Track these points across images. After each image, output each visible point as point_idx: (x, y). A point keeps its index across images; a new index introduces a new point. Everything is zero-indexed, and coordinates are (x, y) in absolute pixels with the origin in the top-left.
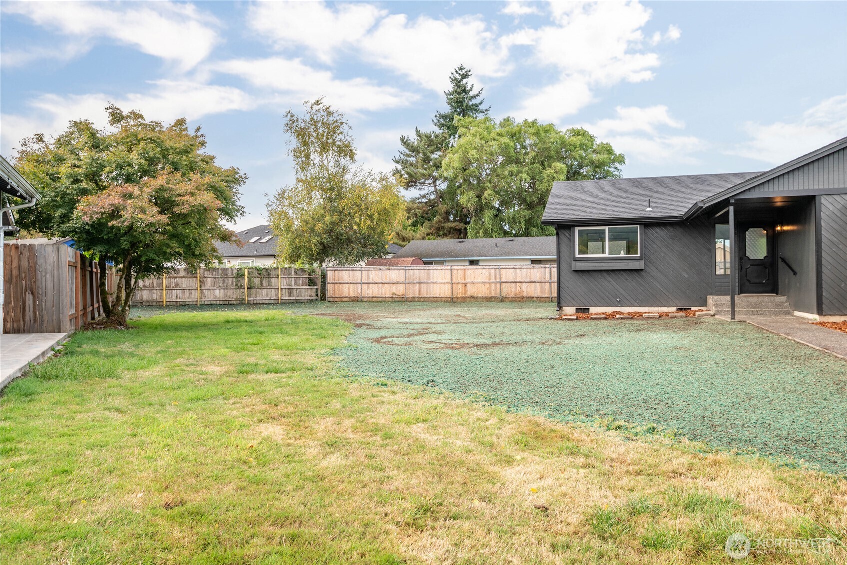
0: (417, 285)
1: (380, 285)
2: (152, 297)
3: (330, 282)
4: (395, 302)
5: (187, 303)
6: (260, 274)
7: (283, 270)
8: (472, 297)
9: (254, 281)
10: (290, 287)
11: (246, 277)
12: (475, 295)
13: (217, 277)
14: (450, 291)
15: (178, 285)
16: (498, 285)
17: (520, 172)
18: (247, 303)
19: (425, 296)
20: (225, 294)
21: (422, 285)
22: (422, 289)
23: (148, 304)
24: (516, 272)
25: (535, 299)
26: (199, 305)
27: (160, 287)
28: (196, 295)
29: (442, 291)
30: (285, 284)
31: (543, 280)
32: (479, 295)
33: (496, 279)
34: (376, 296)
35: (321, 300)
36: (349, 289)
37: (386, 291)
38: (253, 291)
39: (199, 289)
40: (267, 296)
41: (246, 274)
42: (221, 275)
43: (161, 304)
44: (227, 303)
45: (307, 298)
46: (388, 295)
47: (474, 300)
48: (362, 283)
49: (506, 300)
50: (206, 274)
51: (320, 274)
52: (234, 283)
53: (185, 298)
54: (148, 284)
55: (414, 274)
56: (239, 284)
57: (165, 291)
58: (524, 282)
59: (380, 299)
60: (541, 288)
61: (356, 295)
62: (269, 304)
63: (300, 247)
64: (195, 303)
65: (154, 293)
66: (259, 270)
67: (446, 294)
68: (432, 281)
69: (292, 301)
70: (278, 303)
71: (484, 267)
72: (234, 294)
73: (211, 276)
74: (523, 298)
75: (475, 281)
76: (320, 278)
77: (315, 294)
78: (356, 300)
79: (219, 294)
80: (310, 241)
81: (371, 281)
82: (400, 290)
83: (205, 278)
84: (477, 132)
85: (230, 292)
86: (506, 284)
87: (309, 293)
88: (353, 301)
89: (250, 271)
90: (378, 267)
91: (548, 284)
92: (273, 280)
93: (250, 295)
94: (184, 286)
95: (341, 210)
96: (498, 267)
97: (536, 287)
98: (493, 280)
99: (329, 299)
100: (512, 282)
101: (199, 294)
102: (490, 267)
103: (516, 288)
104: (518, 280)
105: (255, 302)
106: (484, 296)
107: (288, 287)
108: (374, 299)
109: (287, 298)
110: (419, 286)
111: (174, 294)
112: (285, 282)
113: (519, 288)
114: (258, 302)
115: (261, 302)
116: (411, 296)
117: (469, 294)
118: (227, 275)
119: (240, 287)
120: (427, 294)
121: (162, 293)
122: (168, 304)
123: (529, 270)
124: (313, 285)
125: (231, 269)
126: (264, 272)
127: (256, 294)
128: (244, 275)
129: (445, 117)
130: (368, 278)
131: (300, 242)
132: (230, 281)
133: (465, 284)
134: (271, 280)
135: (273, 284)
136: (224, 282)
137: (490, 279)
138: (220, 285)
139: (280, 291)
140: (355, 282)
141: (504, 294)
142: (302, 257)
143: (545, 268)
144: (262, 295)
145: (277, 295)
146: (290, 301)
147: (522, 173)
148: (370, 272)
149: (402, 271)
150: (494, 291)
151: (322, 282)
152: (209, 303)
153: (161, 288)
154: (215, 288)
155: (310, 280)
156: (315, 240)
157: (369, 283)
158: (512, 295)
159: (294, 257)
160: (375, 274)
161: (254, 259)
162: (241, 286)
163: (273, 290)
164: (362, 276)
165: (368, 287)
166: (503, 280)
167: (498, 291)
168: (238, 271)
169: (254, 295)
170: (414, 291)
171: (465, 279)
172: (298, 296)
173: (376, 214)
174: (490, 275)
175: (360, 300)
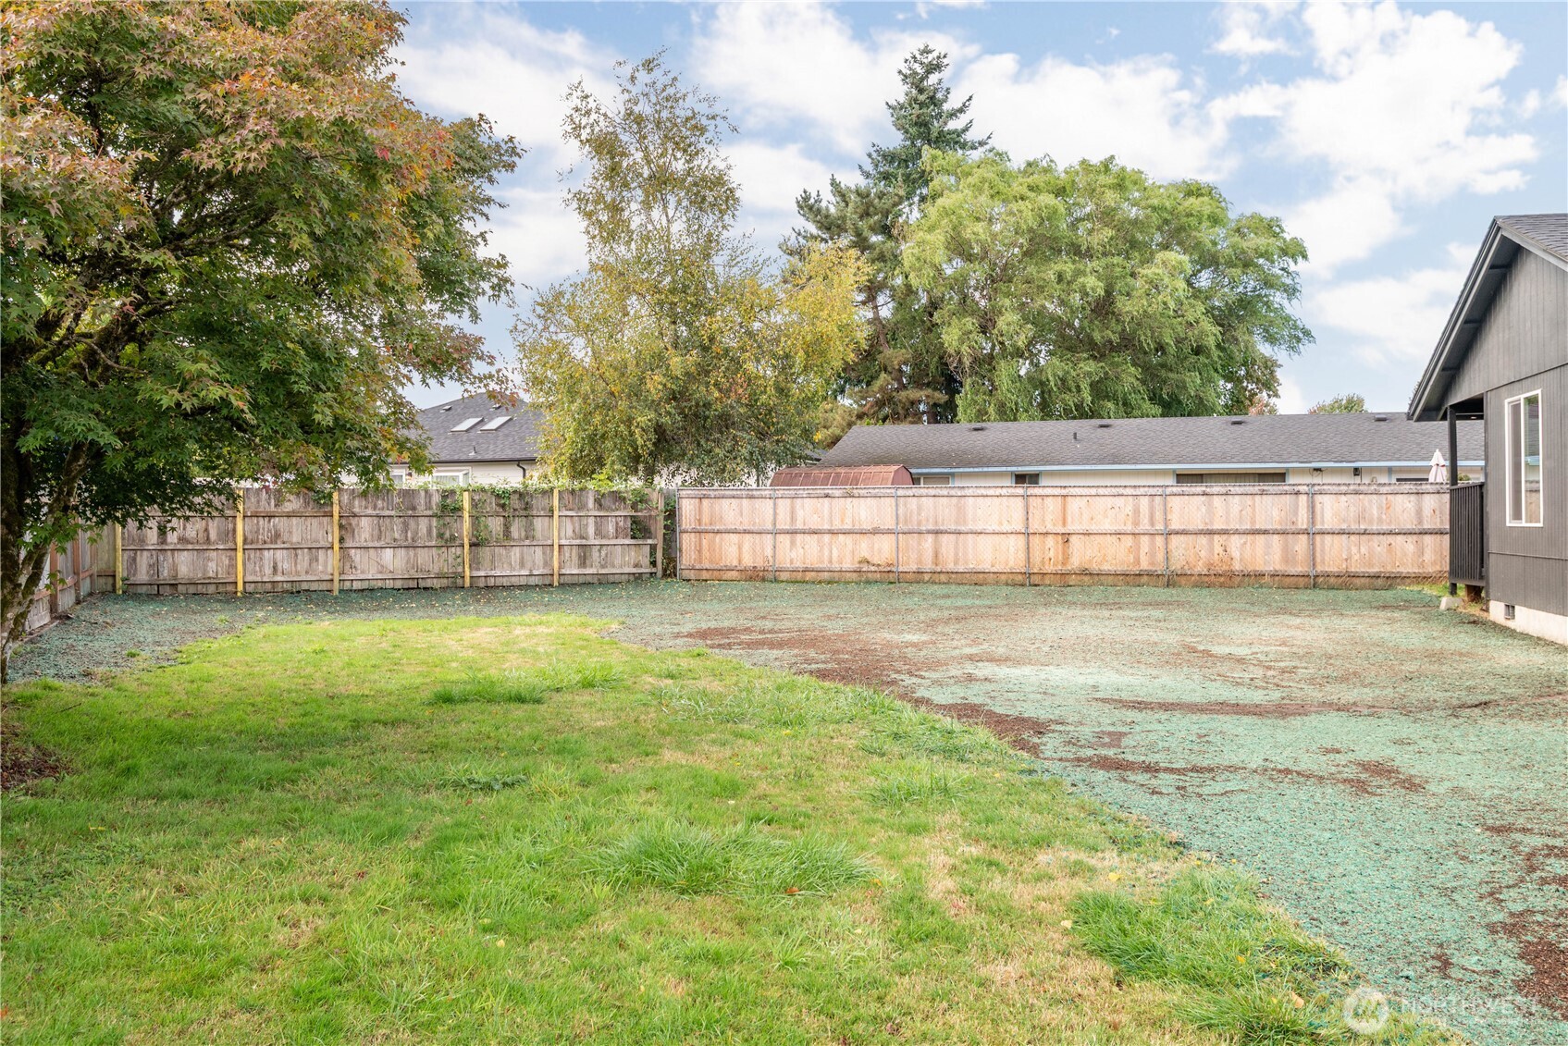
0: (930, 538)
1: (827, 538)
2: (205, 571)
3: (689, 528)
4: (868, 582)
5: (305, 586)
6: (503, 506)
7: (566, 496)
8: (1085, 572)
9: (486, 527)
10: (584, 542)
11: (466, 515)
12: (1095, 567)
13: (387, 513)
14: (1022, 555)
15: (278, 535)
16: (1159, 540)
17: (1078, 273)
18: (467, 584)
19: (950, 567)
20: (408, 562)
21: (944, 538)
22: (943, 550)
23: (192, 590)
24: (1210, 505)
25: (1267, 578)
26: (336, 593)
27: (226, 542)
28: (328, 564)
29: (1002, 554)
30: (570, 533)
31: (1289, 527)
32: (1106, 567)
33: (1152, 524)
34: (816, 566)
35: (665, 575)
36: (740, 548)
37: (843, 554)
38: (485, 552)
39: (337, 546)
40: (522, 565)
41: (466, 505)
42: (398, 508)
43: (230, 588)
44: (413, 584)
45: (627, 570)
46: (847, 565)
47: (1088, 580)
48: (776, 533)
49: (1183, 580)
50: (358, 506)
51: (661, 506)
52: (434, 531)
53: (298, 573)
54: (193, 534)
55: (919, 508)
56: (447, 535)
57: (240, 554)
58: (1237, 532)
59: (826, 576)
60: (1286, 549)
61: (760, 564)
62: (527, 587)
63: (603, 437)
64: (324, 586)
65: (209, 559)
66: (501, 497)
67: (1011, 563)
68: (970, 527)
69: (589, 579)
70: (551, 585)
71: (1121, 491)
72: (432, 562)
73: (370, 511)
74: (1231, 575)
75: (1094, 528)
76: (661, 518)
77: (646, 561)
78: (760, 577)
79: (391, 563)
80: (629, 421)
81: (799, 526)
82: (881, 551)
83: (355, 516)
84: (983, 180)
85: (424, 557)
86: (1182, 538)
87: (632, 556)
88: (751, 579)
89: (477, 498)
90: (820, 490)
91: (1304, 538)
92: (539, 524)
93: (475, 563)
94: (295, 538)
95: (706, 342)
96: (1160, 491)
97: (1268, 546)
98: (1145, 525)
99: (686, 574)
100: (1201, 532)
101: (336, 562)
102: (1139, 491)
103: (1211, 549)
104: (1217, 526)
105: (491, 582)
106: (1120, 569)
107: (578, 542)
108: (809, 576)
109: (575, 571)
110: (936, 541)
111: (266, 562)
112: (569, 527)
113: (1218, 549)
114: (499, 582)
115: (505, 582)
116: (914, 567)
117: (1075, 562)
118: (414, 509)
119: (448, 541)
120: (956, 563)
121: (233, 560)
122: (250, 588)
123: (1248, 500)
124: (644, 538)
125: (426, 491)
126: (515, 502)
127: (492, 561)
128: (460, 509)
129: (889, 157)
130: (793, 519)
131: (604, 423)
132: (423, 524)
133: (1066, 538)
134: (532, 524)
135: (538, 534)
136: (406, 528)
137: (1136, 523)
138: (397, 535)
139: (556, 553)
140: (755, 528)
141: (1177, 564)
142: (609, 462)
143: (1298, 493)
144: (511, 564)
145: (547, 563)
146: (582, 580)
147: (1085, 275)
148: (799, 501)
149: (888, 500)
150: (1147, 556)
151: (666, 527)
152: (365, 585)
153: (230, 545)
154: (382, 543)
155: (634, 522)
156: (644, 418)
157: (794, 532)
158: (1200, 568)
159: (585, 463)
160: (811, 508)
161: (468, 468)
162: (453, 538)
163: (539, 551)
164: (775, 514)
165: (793, 543)
166: (1175, 526)
167: (1160, 556)
168: (444, 497)
169: (487, 563)
170: (918, 555)
171: (1064, 524)
172: (603, 567)
173: (801, 353)
174: (1137, 511)
175: (770, 576)
